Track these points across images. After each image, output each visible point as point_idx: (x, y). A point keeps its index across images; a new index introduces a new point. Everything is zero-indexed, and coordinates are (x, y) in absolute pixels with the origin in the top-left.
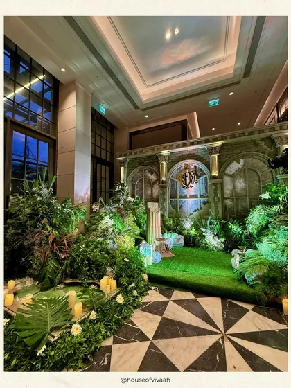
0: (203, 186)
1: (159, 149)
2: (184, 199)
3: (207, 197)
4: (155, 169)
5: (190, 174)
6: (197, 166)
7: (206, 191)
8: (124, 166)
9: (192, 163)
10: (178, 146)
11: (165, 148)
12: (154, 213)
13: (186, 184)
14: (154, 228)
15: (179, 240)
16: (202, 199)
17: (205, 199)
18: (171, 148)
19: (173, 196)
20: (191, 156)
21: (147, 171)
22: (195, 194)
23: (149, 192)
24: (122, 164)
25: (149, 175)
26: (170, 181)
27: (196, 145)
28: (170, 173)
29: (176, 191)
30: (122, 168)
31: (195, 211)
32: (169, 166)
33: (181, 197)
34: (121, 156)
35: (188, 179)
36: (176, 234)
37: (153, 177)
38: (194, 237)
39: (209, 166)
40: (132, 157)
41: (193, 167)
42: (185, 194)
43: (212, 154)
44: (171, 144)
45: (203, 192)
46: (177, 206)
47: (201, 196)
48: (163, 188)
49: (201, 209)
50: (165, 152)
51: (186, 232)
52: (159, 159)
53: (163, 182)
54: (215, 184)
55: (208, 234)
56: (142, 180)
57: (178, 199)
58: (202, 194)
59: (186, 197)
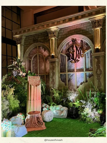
0: (88, 60)
1: (48, 26)
2: (72, 73)
3: (92, 70)
4: (46, 45)
5: (77, 49)
6: (84, 40)
7: (91, 65)
8: (20, 43)
9: (79, 38)
10: (64, 21)
11: (53, 24)
12: (32, 87)
13: (73, 59)
14: (32, 101)
15: (62, 111)
16: (88, 73)
17: (90, 72)
18: (59, 23)
19: (63, 70)
20: (78, 31)
21: (41, 48)
22: (81, 67)
23: (43, 67)
24: (19, 42)
25: (43, 51)
26: (59, 56)
27: (80, 19)
28: (59, 49)
29: (65, 65)
30: (19, 45)
31: (81, 84)
32: (59, 42)
33: (69, 71)
34: (16, 34)
35: (75, 53)
36: (60, 106)
37: (46, 53)
38: (77, 109)
39: (93, 40)
40: (26, 34)
41: (79, 42)
42: (72, 68)
43: (96, 27)
44: (58, 19)
45: (89, 65)
46: (66, 79)
47: (87, 70)
48: (53, 63)
49: (87, 81)
50: (53, 28)
51: (71, 104)
52: (49, 35)
53: (53, 57)
54: (97, 57)
55: (88, 106)
56: (36, 56)
57: (67, 73)
58: (87, 67)
59: (73, 71)
